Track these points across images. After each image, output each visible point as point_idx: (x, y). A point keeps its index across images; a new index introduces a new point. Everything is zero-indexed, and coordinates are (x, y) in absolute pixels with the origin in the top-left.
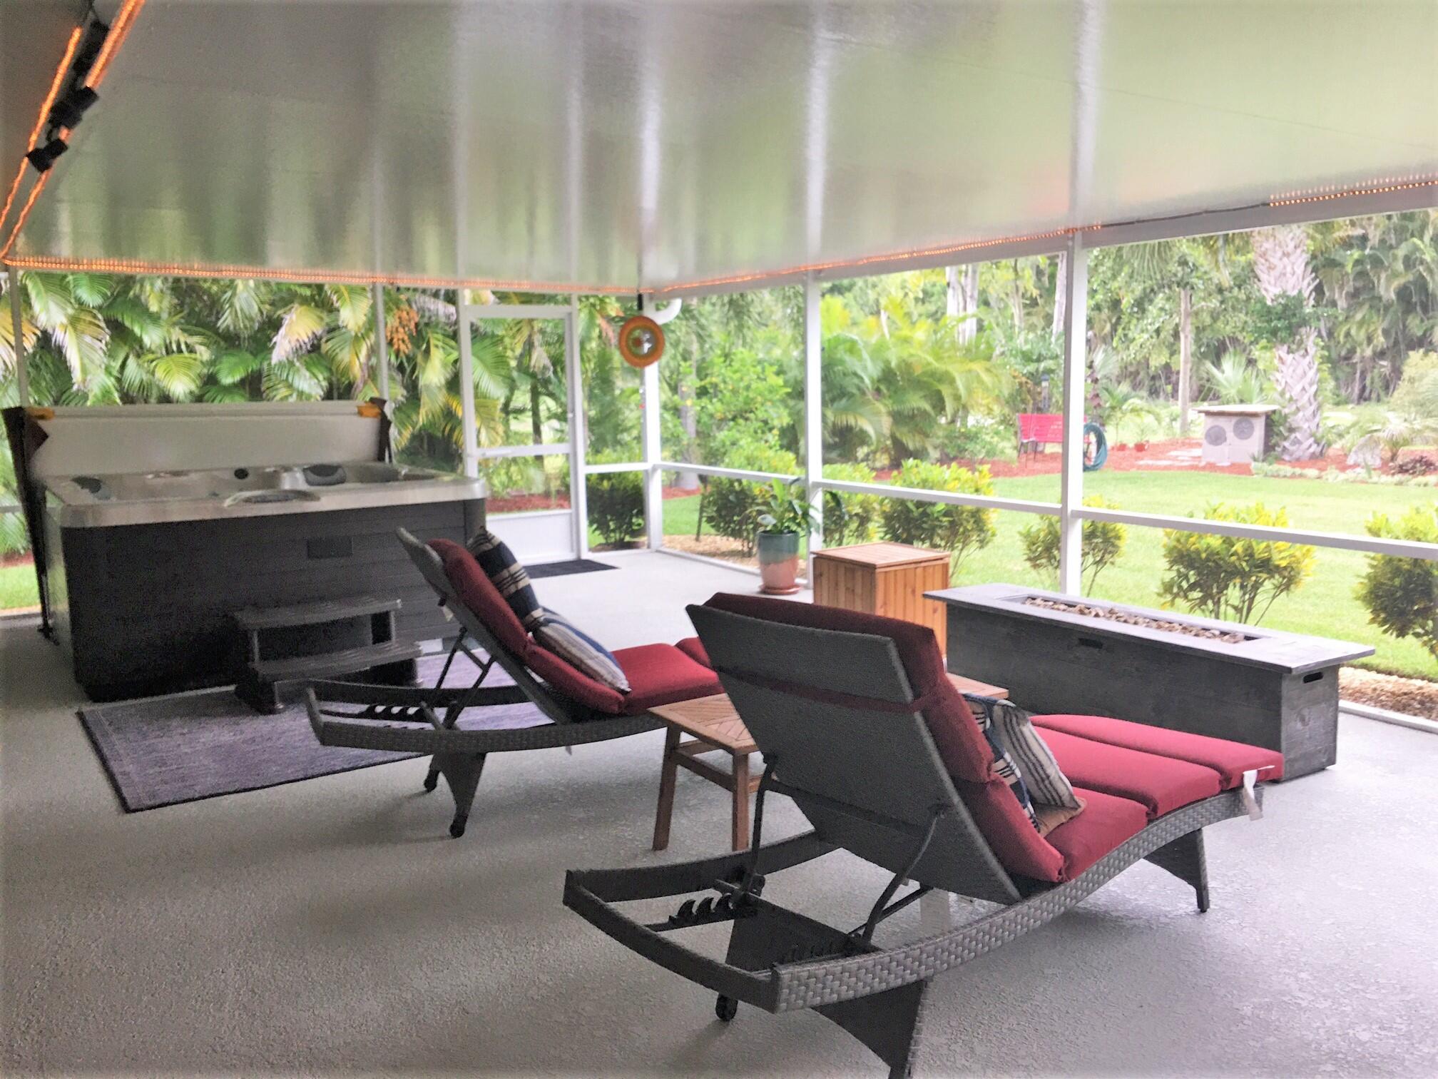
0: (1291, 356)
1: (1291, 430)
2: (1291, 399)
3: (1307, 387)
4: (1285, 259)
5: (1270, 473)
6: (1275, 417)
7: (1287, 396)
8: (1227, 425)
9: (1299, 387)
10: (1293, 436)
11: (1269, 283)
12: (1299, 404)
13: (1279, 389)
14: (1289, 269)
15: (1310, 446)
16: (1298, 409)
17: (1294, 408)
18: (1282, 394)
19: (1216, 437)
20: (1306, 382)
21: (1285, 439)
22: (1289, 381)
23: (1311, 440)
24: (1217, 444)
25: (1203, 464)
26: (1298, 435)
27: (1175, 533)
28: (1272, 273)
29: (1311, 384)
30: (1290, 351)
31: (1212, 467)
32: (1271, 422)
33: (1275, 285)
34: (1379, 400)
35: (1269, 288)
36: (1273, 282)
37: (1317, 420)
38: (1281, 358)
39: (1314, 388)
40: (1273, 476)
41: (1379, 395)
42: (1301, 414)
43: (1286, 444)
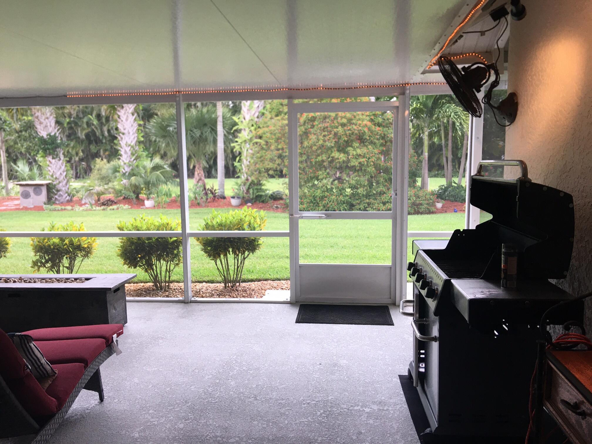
0: (54, 160)
1: (58, 191)
2: (56, 178)
3: (62, 173)
4: (47, 120)
5: (52, 209)
6: (51, 186)
7: (54, 177)
8: (30, 190)
9: (59, 173)
10: (59, 193)
11: (41, 129)
12: (60, 180)
13: (51, 174)
14: (49, 124)
15: (66, 197)
16: (60, 182)
17: (58, 182)
18: (52, 176)
19: (26, 195)
20: (61, 171)
21: (56, 194)
22: (55, 171)
23: (67, 195)
24: (27, 198)
25: (21, 207)
26: (61, 193)
27: (36, 239)
28: (42, 125)
29: (64, 172)
30: (53, 158)
31: (26, 209)
32: (50, 188)
33: (44, 131)
34: (83, 178)
35: (41, 132)
36: (42, 129)
37: (68, 186)
38: (49, 161)
39: (65, 173)
40: (53, 210)
41: (83, 176)
42: (61, 184)
43: (56, 197)
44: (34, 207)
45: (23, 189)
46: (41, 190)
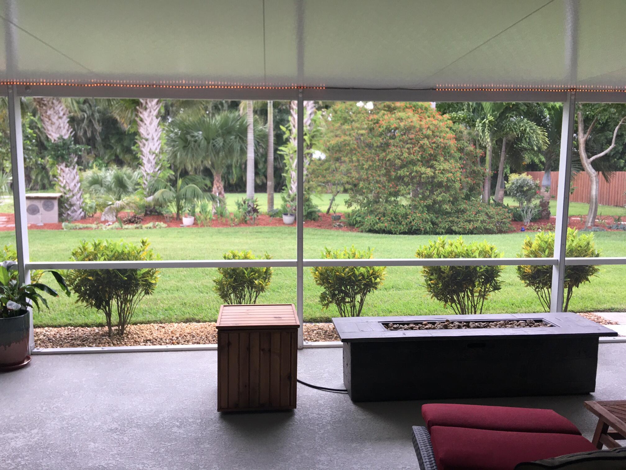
0: (67, 169)
2: (69, 190)
4: (60, 120)
5: (72, 228)
6: (62, 199)
8: (39, 204)
10: (72, 208)
11: (52, 132)
19: (33, 211)
20: (75, 181)
21: (68, 210)
23: (81, 210)
24: (35, 214)
26: (75, 208)
28: (53, 126)
29: (78, 183)
30: (66, 166)
31: (35, 227)
33: (55, 133)
37: (82, 200)
38: (61, 169)
42: (75, 198)
44: (45, 225)
45: (30, 202)
46: (53, 205)
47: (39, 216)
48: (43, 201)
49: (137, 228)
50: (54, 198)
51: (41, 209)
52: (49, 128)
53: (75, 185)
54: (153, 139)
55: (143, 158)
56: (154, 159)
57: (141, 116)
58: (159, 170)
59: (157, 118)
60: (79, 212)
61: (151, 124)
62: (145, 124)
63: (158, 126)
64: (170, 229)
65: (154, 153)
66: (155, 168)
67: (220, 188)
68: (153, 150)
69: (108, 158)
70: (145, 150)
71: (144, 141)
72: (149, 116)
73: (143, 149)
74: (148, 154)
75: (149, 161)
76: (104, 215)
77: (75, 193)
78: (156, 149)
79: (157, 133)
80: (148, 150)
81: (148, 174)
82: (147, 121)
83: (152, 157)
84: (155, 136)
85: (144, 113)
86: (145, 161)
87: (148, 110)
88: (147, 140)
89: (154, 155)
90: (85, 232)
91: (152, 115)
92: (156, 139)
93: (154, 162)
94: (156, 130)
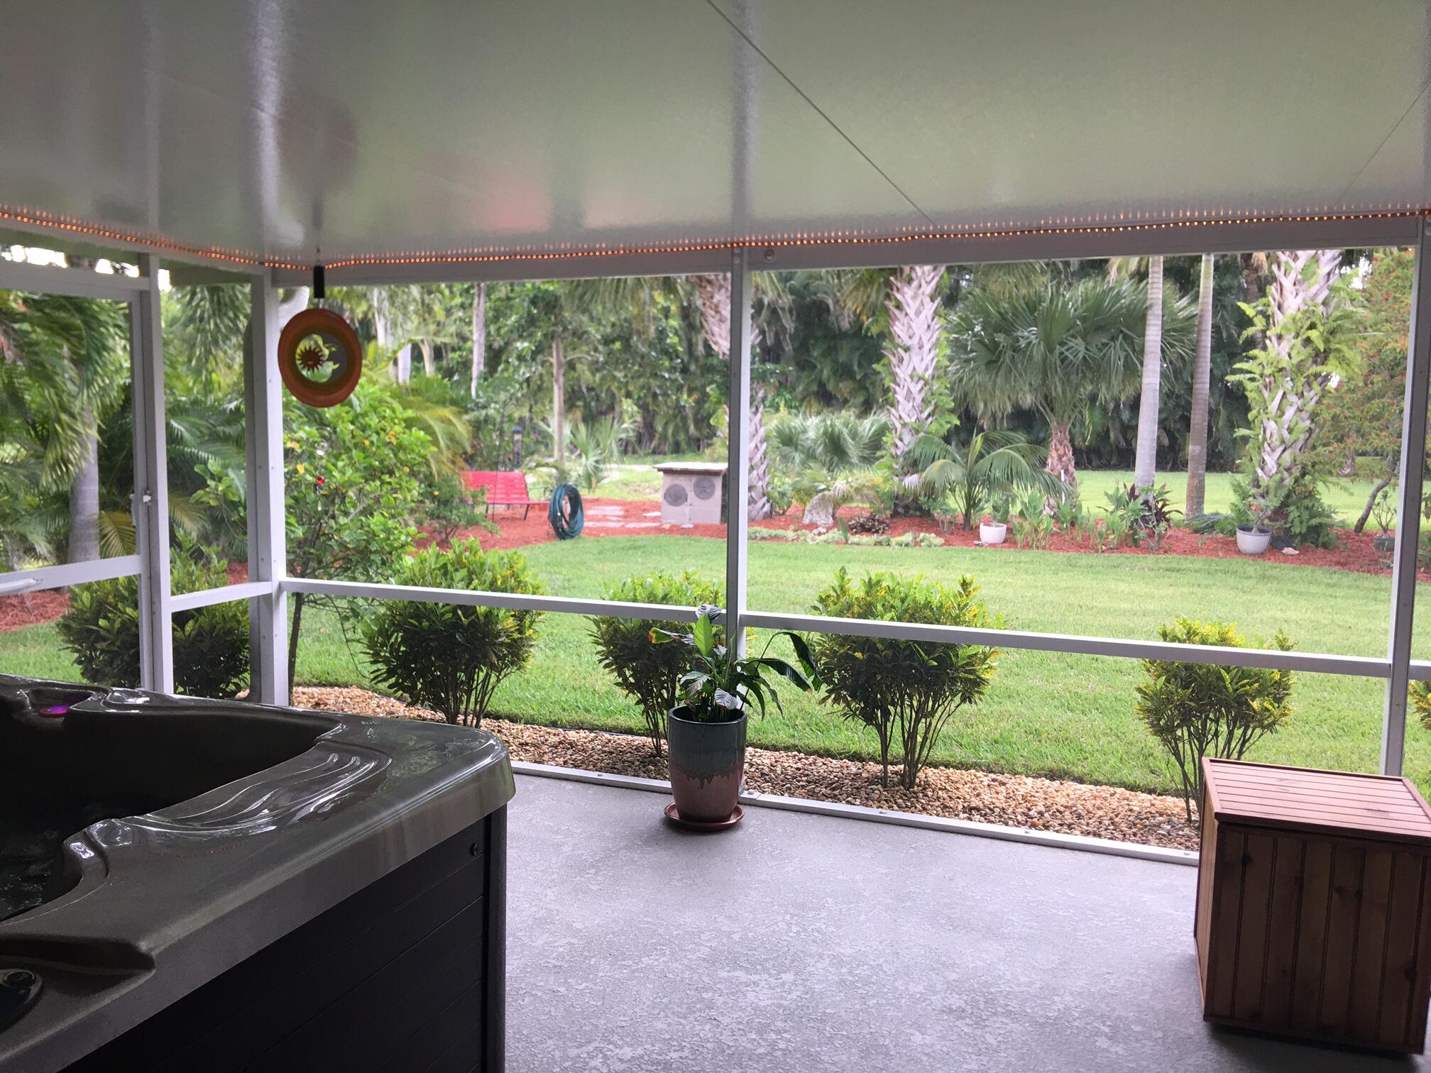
8: (687, 484)
19: (675, 497)
24: (678, 505)
28: (724, 326)
33: (727, 338)
35: (720, 341)
36: (724, 335)
44: (696, 527)
45: (671, 480)
46: (713, 486)
47: (684, 509)
48: (694, 479)
49: (879, 543)
50: (715, 473)
51: (691, 495)
52: (716, 329)
53: (756, 446)
54: (921, 347)
55: (897, 388)
56: (920, 391)
57: (899, 296)
58: (929, 415)
59: (932, 300)
60: (760, 504)
61: (918, 313)
62: (907, 314)
63: (933, 319)
64: (952, 550)
65: (920, 379)
66: (921, 412)
67: (1064, 459)
68: (920, 372)
69: (805, 390)
70: (903, 373)
71: (900, 350)
72: (915, 297)
73: (897, 370)
74: (909, 379)
75: (909, 394)
76: (810, 511)
77: (756, 464)
78: (926, 369)
79: (929, 334)
80: (909, 371)
81: (904, 425)
82: (911, 307)
83: (915, 388)
84: (925, 340)
85: (906, 289)
86: (900, 396)
87: (915, 284)
88: (907, 349)
89: (922, 382)
90: (774, 545)
91: (923, 293)
92: (927, 347)
93: (919, 399)
94: (929, 326)
